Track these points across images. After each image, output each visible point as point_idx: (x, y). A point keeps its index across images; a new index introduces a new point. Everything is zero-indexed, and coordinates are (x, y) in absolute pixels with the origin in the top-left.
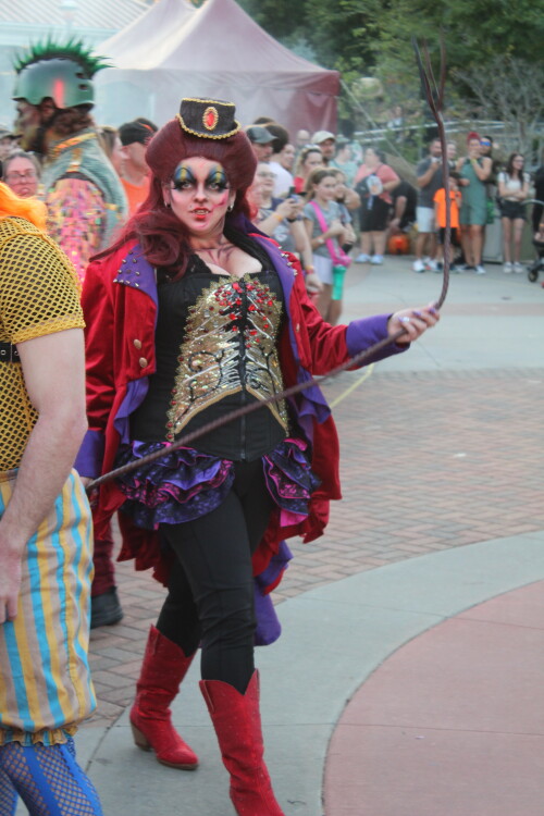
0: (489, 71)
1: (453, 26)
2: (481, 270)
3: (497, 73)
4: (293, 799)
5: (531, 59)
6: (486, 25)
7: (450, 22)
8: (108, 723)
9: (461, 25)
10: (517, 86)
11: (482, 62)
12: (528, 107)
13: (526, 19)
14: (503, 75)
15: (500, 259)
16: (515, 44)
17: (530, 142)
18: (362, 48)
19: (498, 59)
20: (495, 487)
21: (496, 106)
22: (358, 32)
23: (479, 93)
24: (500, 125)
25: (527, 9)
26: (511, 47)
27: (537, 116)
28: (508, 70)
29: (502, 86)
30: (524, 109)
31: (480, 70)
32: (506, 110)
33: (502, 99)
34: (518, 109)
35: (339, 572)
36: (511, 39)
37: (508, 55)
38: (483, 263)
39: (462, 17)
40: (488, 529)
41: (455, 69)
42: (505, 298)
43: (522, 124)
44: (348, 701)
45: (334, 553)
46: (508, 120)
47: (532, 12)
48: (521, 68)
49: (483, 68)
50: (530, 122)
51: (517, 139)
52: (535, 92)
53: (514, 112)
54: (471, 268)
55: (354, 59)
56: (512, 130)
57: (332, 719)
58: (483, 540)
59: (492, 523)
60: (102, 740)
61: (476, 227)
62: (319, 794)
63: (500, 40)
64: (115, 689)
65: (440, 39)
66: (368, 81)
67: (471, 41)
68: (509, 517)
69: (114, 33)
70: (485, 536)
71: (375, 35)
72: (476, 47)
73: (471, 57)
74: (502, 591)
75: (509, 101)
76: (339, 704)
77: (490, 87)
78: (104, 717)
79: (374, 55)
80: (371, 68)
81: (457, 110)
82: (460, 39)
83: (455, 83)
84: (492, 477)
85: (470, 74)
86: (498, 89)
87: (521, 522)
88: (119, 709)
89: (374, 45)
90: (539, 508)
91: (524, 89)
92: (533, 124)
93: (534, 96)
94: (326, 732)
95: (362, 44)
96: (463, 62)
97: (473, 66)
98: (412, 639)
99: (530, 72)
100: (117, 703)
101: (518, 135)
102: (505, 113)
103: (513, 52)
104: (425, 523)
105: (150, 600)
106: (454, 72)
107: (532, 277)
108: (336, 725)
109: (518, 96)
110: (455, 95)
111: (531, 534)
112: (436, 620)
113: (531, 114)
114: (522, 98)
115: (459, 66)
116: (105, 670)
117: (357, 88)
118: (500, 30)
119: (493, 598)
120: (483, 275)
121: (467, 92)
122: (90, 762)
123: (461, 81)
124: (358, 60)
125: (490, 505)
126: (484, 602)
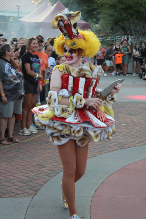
0: (129, 23)
1: (120, 11)
2: (127, 75)
3: (131, 24)
4: (82, 217)
5: (140, 20)
6: (128, 11)
7: (119, 10)
8: (33, 196)
9: (122, 11)
10: (136, 27)
11: (127, 21)
12: (139, 32)
13: (139, 9)
14: (133, 24)
15: (132, 72)
16: (136, 16)
17: (140, 42)
18: (96, 17)
19: (131, 20)
20: (133, 133)
21: (131, 32)
22: (95, 12)
23: (127, 29)
25: (139, 7)
26: (135, 17)
27: (142, 35)
28: (134, 23)
29: (133, 27)
30: (138, 33)
31: (127, 23)
32: (133, 33)
33: (133, 30)
34: (137, 33)
35: (92, 156)
36: (135, 15)
37: (134, 19)
38: (127, 73)
39: (122, 9)
40: (131, 144)
41: (120, 22)
42: (133, 83)
43: (138, 37)
44: (96, 190)
45: (91, 151)
46: (134, 36)
47: (140, 8)
48: (137, 22)
49: (128, 22)
50: (140, 36)
51: (136, 41)
52: (141, 28)
53: (136, 34)
54: (124, 75)
55: (94, 20)
56: (135, 38)
57: (92, 195)
58: (130, 147)
59: (133, 143)
60: (31, 200)
61: (126, 64)
62: (89, 216)
63: (132, 15)
64: (34, 187)
65: (116, 15)
66: (97, 25)
67: (124, 15)
68: (137, 141)
69: (31, 13)
70: (131, 146)
71: (99, 13)
72: (126, 17)
73: (124, 19)
74: (136, 161)
75: (134, 31)
76: (94, 191)
77: (129, 27)
78: (31, 194)
79: (99, 19)
80: (98, 22)
81: (121, 33)
82: (121, 15)
83: (120, 26)
84: (132, 130)
85: (124, 24)
86: (131, 28)
87: (140, 142)
88: (35, 192)
89: (99, 16)
90: (145, 139)
91: (138, 28)
92: (141, 37)
93: (141, 30)
94: (90, 199)
95: (96, 16)
96: (122, 21)
97: (125, 21)
98: (112, 174)
99: (140, 23)
100: (35, 191)
101: (137, 40)
102: (133, 34)
103: (135, 18)
104: (115, 143)
105: (43, 163)
106: (120, 23)
107: (141, 77)
108: (93, 197)
109: (137, 30)
110: (120, 29)
111: (143, 146)
112: (118, 169)
113: (140, 34)
114: (138, 30)
115: (121, 22)
116: (31, 182)
117: (94, 27)
118: (132, 12)
119: (133, 163)
120: (128, 76)
121: (123, 28)
122: (28, 207)
123: (122, 25)
124: (95, 20)
125: (131, 138)
126: (131, 164)
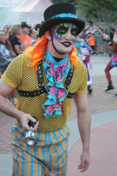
0: (101, 12)
1: (93, 2)
2: (99, 55)
5: (109, 9)
6: (100, 2)
10: (106, 15)
11: (99, 10)
12: (109, 19)
14: (104, 13)
17: (109, 27)
19: (103, 9)
20: (103, 101)
21: (102, 19)
23: (99, 16)
24: (103, 23)
26: (105, 7)
27: (111, 21)
28: (105, 11)
29: (103, 15)
31: (99, 12)
32: (104, 20)
33: (104, 18)
34: (107, 20)
36: (105, 5)
38: (100, 53)
43: (108, 23)
44: (72, 147)
46: (105, 22)
48: (107, 11)
54: (97, 54)
56: (105, 24)
59: (102, 109)
63: (103, 5)
65: (90, 5)
67: (97, 5)
68: (106, 108)
71: (76, 4)
72: (98, 7)
73: (97, 9)
76: (70, 148)
77: (101, 15)
82: (94, 5)
83: (93, 14)
84: (102, 99)
85: (97, 12)
91: (108, 16)
92: (110, 23)
93: (110, 17)
96: (95, 10)
97: (97, 11)
99: (109, 12)
101: (107, 26)
106: (93, 12)
107: (110, 56)
110: (93, 17)
118: (103, 3)
121: (96, 16)
123: (95, 14)
125: (102, 105)
